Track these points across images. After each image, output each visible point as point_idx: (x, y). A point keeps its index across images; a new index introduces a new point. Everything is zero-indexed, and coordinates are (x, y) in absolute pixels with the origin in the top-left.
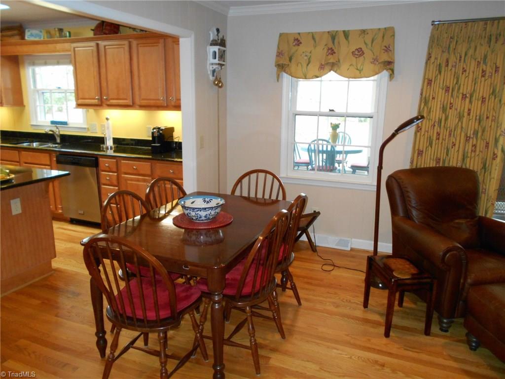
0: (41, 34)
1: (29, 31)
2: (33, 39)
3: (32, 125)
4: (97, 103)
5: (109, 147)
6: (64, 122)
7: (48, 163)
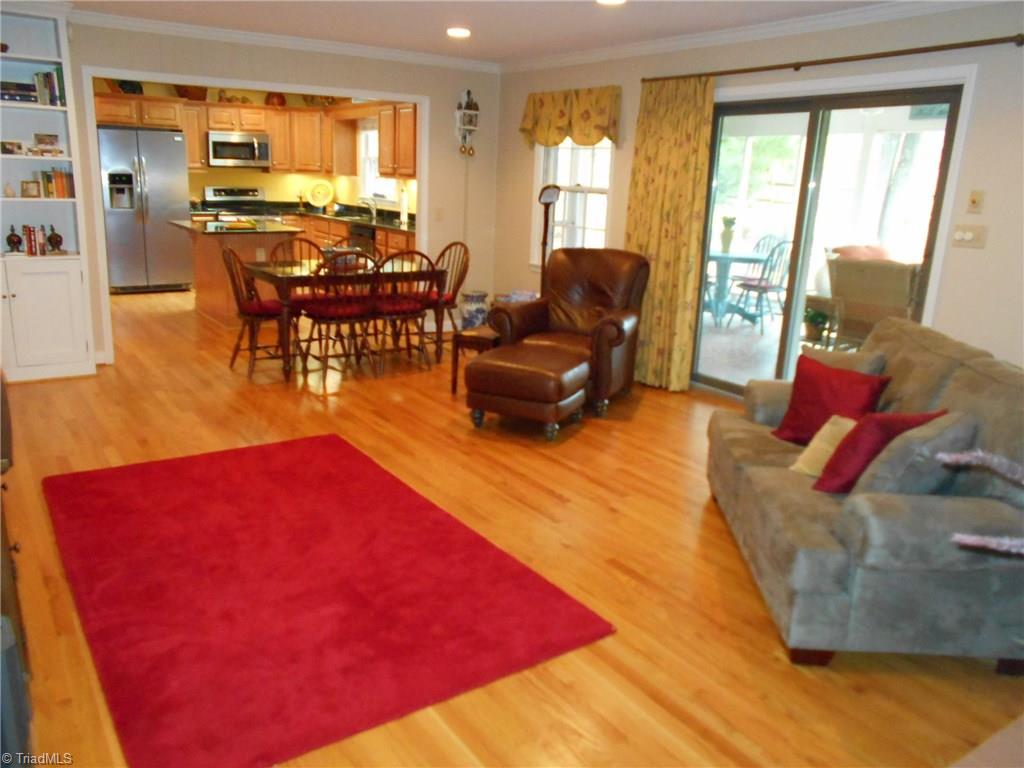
3: (361, 198)
4: (392, 172)
6: (383, 195)
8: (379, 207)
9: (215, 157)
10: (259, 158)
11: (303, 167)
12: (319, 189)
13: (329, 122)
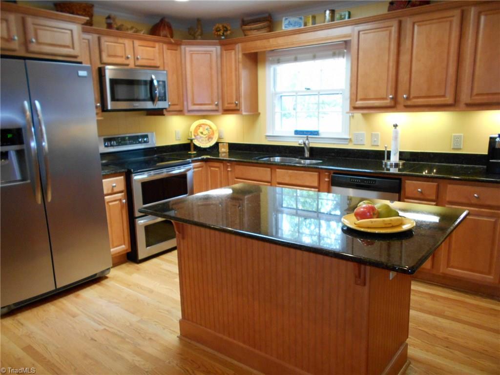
0: (301, 21)
1: (286, 19)
2: (291, 28)
3: (268, 136)
4: (389, 105)
5: (394, 164)
6: (315, 132)
7: (316, 184)
9: (113, 99)
10: (158, 99)
11: (197, 107)
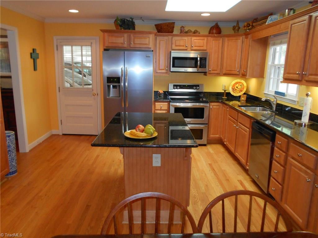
0: (278, 17)
1: (270, 17)
3: (265, 93)
4: (297, 78)
5: (303, 124)
6: (283, 93)
8: (278, 102)
9: (174, 66)
10: (200, 67)
11: (228, 72)
12: (237, 85)
13: (248, 41)
